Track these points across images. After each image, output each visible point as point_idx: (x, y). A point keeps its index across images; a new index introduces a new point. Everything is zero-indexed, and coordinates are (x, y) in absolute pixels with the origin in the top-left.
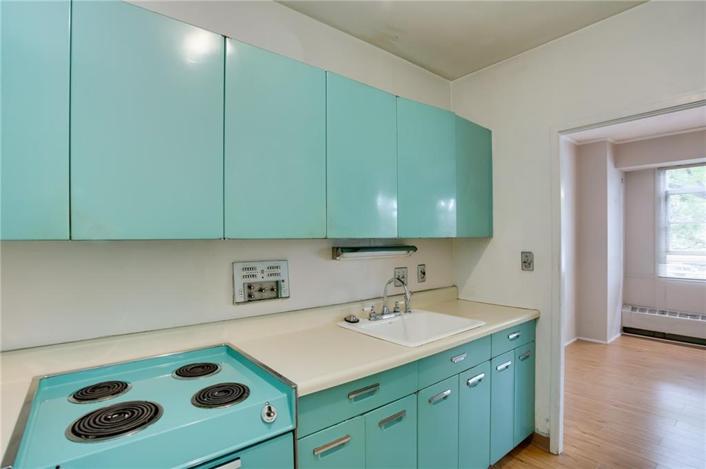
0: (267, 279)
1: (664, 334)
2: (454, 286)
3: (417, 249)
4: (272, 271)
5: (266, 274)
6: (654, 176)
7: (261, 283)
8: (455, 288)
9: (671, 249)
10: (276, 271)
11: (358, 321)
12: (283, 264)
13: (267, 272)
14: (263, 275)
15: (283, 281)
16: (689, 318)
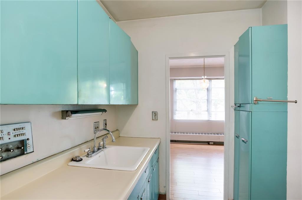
0: (13, 139)
1: (175, 140)
2: (117, 130)
3: (107, 111)
4: (18, 132)
5: (12, 135)
6: (172, 82)
7: (7, 144)
8: (118, 131)
9: (177, 109)
10: (21, 132)
11: (81, 160)
12: (27, 126)
13: (13, 133)
14: (9, 137)
15: (28, 139)
16: (182, 134)
